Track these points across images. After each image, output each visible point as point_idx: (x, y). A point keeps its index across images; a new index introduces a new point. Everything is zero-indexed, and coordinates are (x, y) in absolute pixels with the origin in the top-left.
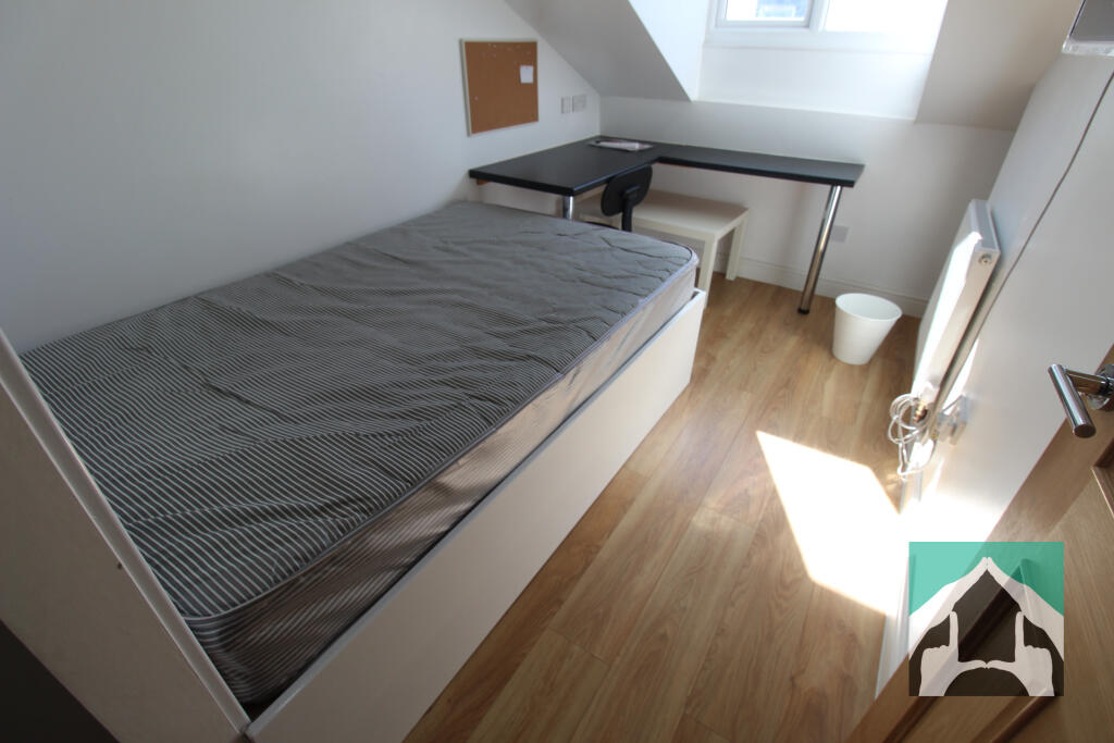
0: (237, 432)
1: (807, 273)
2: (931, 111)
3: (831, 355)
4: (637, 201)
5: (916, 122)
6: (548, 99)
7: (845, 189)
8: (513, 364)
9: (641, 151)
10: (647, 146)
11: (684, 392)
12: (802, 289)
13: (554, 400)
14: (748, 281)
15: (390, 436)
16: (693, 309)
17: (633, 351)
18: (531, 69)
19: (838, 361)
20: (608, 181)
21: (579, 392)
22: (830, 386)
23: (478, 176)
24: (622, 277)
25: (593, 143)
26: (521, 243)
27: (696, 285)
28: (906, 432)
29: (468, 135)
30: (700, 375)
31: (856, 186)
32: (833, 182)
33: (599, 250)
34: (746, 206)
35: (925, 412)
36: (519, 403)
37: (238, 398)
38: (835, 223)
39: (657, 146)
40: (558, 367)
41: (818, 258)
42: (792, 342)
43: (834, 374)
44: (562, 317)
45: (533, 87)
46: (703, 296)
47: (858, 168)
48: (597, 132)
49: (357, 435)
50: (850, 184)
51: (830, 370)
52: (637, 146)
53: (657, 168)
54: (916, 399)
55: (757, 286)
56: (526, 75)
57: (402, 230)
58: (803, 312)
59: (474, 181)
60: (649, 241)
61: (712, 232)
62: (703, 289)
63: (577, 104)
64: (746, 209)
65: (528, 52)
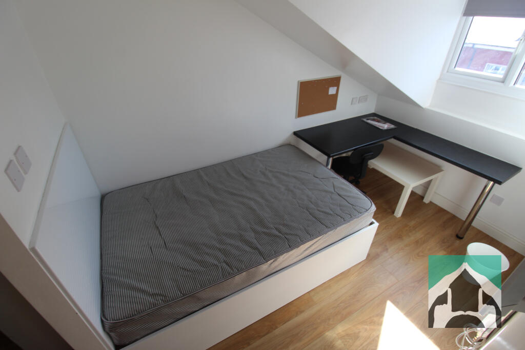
9: (388, 131)
10: (392, 126)
14: (436, 206)
18: (336, 88)
20: (354, 150)
26: (295, 177)
29: (296, 118)
32: (489, 179)
33: (326, 191)
39: (398, 127)
45: (335, 97)
46: (376, 225)
47: (516, 170)
48: (372, 111)
52: (386, 126)
56: (332, 91)
58: (459, 237)
59: (295, 137)
63: (362, 99)
64: (442, 170)
65: (335, 81)
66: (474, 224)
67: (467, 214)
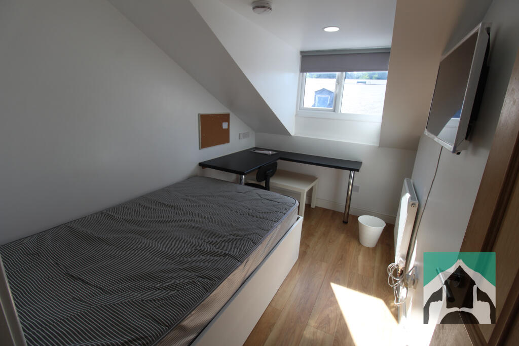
0: (81, 300)
1: (345, 205)
2: (385, 142)
3: (359, 243)
4: (271, 176)
5: (379, 147)
6: (233, 134)
7: (355, 172)
8: (218, 258)
9: (272, 155)
10: (274, 153)
11: (296, 263)
12: (344, 212)
13: (237, 275)
14: (320, 208)
15: (158, 300)
16: (298, 226)
17: (272, 247)
18: (227, 123)
19: (362, 245)
20: (259, 168)
21: (249, 270)
22: (360, 258)
23: (203, 165)
24: (266, 213)
25: (252, 151)
27: (298, 214)
28: (396, 281)
29: (200, 149)
30: (303, 254)
31: (360, 171)
32: (351, 170)
33: (256, 200)
34: (317, 177)
35: (402, 271)
36: (221, 279)
37: (83, 281)
38: (354, 184)
39: (279, 152)
40: (239, 259)
41: (349, 198)
42: (342, 237)
43: (361, 253)
44: (241, 233)
45: (228, 130)
46: (301, 218)
47: (360, 163)
48: (253, 146)
49: (142, 300)
50: (358, 170)
51: (359, 250)
52: (271, 152)
53: (279, 162)
54: (397, 265)
55: (325, 210)
56: (225, 126)
57: (167, 190)
58: (345, 223)
59: (201, 167)
60: (277, 195)
61: (304, 189)
62: (301, 216)
63: (245, 135)
64: (317, 178)
65: (226, 118)
66: (351, 213)
67: (344, 207)
